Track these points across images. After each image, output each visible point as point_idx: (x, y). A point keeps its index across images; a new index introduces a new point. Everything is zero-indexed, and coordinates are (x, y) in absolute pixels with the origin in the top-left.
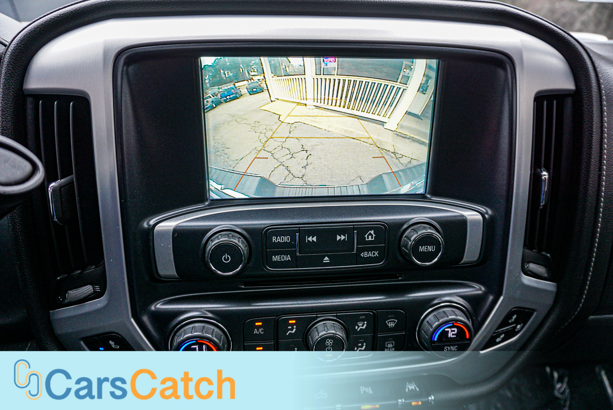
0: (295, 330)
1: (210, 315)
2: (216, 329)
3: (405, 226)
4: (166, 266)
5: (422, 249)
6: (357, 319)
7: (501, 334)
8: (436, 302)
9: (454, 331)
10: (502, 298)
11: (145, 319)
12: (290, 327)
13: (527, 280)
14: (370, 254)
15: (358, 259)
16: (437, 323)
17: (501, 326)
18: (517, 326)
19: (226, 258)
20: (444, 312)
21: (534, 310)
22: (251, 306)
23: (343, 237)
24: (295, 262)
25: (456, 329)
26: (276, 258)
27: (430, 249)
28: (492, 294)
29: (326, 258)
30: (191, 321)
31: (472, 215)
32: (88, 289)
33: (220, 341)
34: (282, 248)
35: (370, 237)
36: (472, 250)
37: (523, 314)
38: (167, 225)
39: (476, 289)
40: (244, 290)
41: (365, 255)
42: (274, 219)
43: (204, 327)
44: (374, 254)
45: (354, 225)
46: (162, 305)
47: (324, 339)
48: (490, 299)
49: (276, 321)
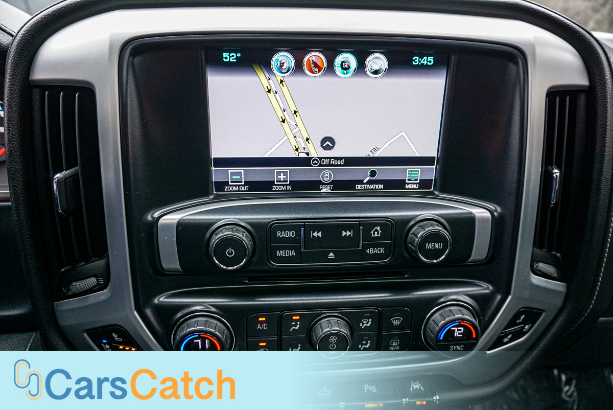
0: (298, 326)
1: (213, 309)
2: (219, 324)
3: (412, 223)
4: (170, 261)
5: (429, 246)
6: (361, 316)
7: (509, 334)
8: (442, 300)
9: (460, 330)
10: (510, 297)
11: (148, 312)
12: (294, 323)
13: (536, 280)
14: (376, 251)
15: (363, 256)
16: (443, 322)
17: (508, 326)
18: (525, 326)
19: (230, 252)
20: (450, 310)
21: (543, 311)
22: (254, 301)
23: (348, 233)
24: (300, 257)
25: (462, 329)
26: (280, 253)
27: (437, 246)
28: (500, 293)
29: (331, 254)
30: (194, 315)
31: (481, 212)
32: (92, 281)
33: (223, 336)
34: (286, 243)
35: (376, 233)
36: (480, 249)
37: (531, 315)
38: (171, 218)
39: (484, 288)
40: (247, 285)
41: (371, 251)
42: (279, 214)
43: (207, 321)
44: (380, 250)
45: (359, 221)
46: (166, 298)
47: (328, 336)
48: (498, 298)
49: (279, 317)
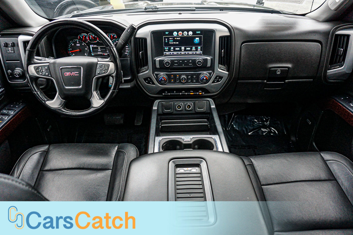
1: (164, 74)
2: (165, 76)
3: (196, 60)
4: (158, 66)
6: (189, 76)
7: (216, 81)
8: (203, 73)
9: (205, 78)
10: (215, 73)
11: (154, 74)
12: (177, 77)
13: (220, 70)
15: (188, 65)
16: (202, 76)
17: (215, 79)
18: (219, 80)
19: (167, 64)
20: (204, 75)
21: (223, 77)
22: (171, 73)
23: (186, 61)
24: (178, 65)
26: (175, 65)
27: (200, 63)
29: (183, 65)
30: (161, 75)
31: (209, 58)
32: (145, 70)
33: (166, 78)
34: (176, 63)
35: (190, 61)
36: (209, 65)
37: (221, 78)
38: (158, 59)
39: (210, 71)
40: (170, 71)
41: (190, 64)
42: (175, 58)
45: (188, 60)
46: (157, 72)
47: (183, 78)
48: (213, 73)
49: (175, 75)
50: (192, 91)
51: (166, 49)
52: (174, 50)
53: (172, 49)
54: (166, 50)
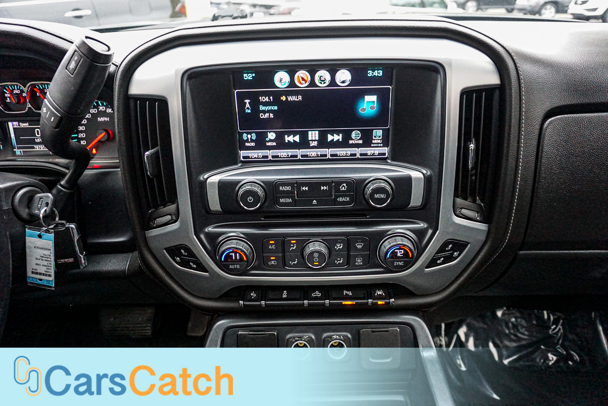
0: (295, 247)
1: (242, 236)
2: (245, 244)
3: (367, 182)
4: (215, 204)
5: (376, 196)
6: (336, 241)
7: (441, 258)
8: (389, 233)
9: (401, 252)
10: (438, 231)
11: (202, 236)
12: (292, 245)
13: (458, 220)
14: (344, 199)
15: (335, 202)
16: (389, 246)
17: (438, 252)
18: (454, 253)
19: (250, 199)
20: (395, 239)
21: (468, 243)
22: (267, 231)
23: (325, 188)
24: (295, 203)
25: (403, 251)
26: (282, 200)
27: (382, 196)
28: (431, 228)
29: (315, 201)
30: (229, 239)
31: (416, 174)
32: (168, 218)
33: (247, 251)
34: (286, 194)
35: (343, 188)
36: (416, 200)
37: (459, 246)
38: (214, 178)
39: (422, 225)
40: (263, 221)
41: (340, 199)
42: (281, 175)
43: (237, 242)
44: (346, 199)
45: (332, 180)
46: (213, 228)
47: (312, 253)
48: (430, 232)
49: (283, 241)
50: (350, 293)
51: (247, 141)
52: (281, 144)
53: (271, 141)
54: (247, 144)
